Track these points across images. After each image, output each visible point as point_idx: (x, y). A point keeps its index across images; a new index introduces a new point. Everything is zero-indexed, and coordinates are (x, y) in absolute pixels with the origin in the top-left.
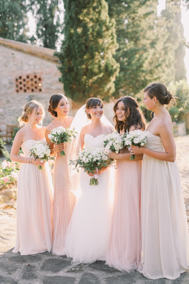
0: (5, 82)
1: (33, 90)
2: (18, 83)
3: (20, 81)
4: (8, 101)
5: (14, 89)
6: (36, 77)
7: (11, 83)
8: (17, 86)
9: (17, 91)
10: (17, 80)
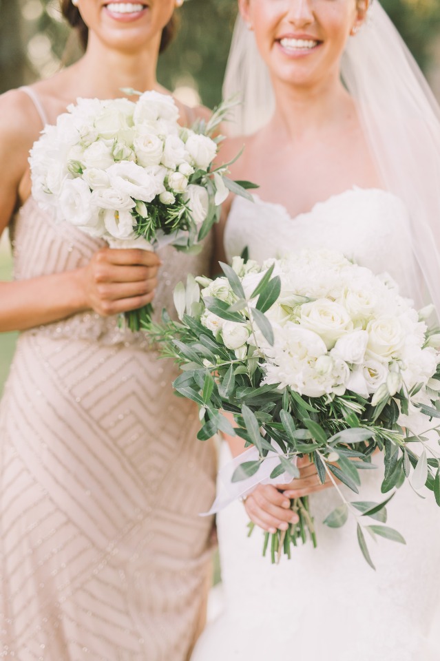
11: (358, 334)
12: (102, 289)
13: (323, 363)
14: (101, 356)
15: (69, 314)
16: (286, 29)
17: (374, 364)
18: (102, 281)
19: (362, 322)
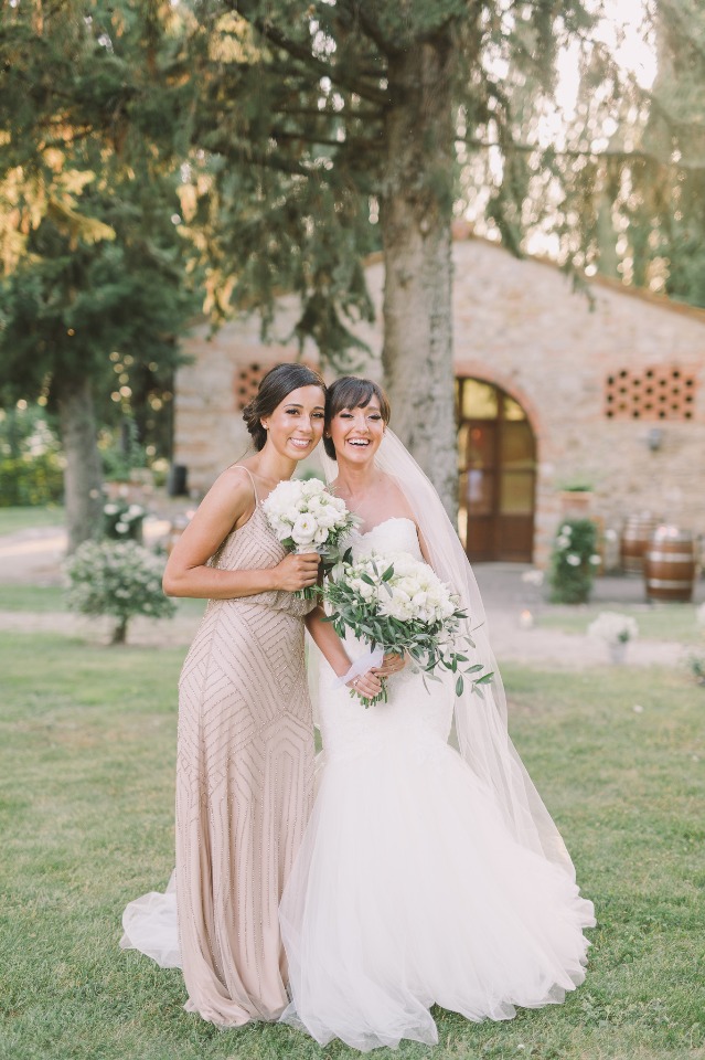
0: (571, 383)
1: (662, 415)
2: (614, 390)
3: (620, 383)
4: (573, 444)
5: (600, 405)
6: (676, 375)
7: (589, 388)
8: (610, 399)
9: (610, 414)
10: (611, 381)
11: (423, 593)
12: (300, 574)
13: (408, 605)
14: (272, 614)
15: (262, 591)
16: (353, 435)
17: (428, 607)
18: (300, 570)
19: (424, 588)
